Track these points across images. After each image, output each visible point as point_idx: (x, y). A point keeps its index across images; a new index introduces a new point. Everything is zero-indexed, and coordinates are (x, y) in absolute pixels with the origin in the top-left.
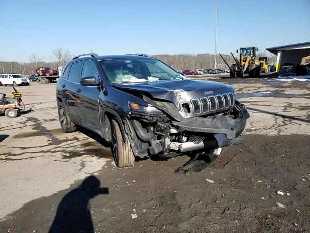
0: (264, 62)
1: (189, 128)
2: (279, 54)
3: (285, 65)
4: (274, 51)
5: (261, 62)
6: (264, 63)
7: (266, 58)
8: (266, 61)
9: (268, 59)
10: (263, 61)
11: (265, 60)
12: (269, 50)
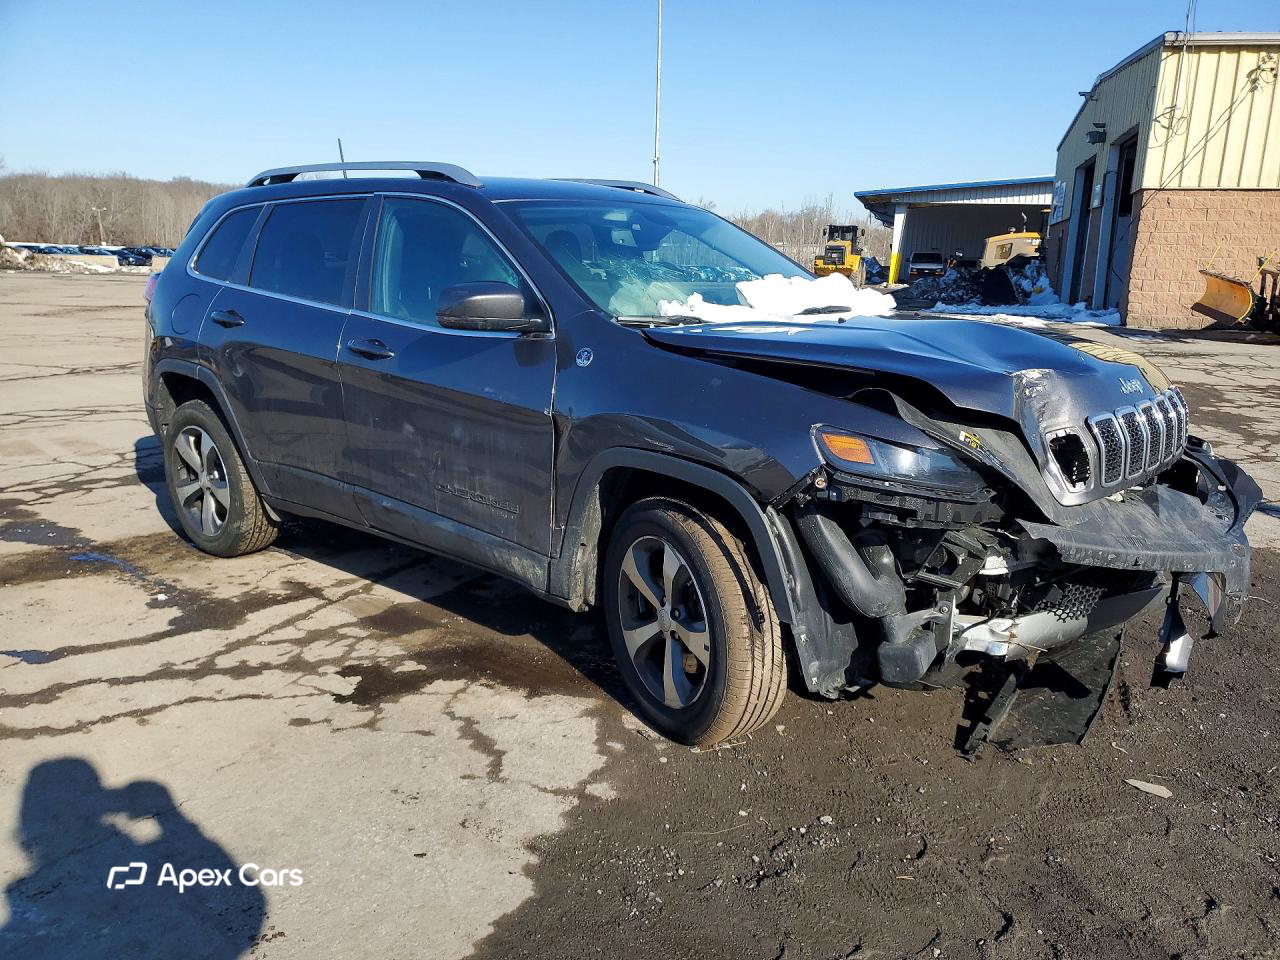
0: (847, 244)
1: (1095, 554)
2: (900, 219)
3: (919, 258)
4: (880, 204)
5: (839, 243)
6: (849, 249)
7: (853, 229)
8: (854, 241)
9: (859, 233)
10: (843, 239)
11: (849, 236)
12: (861, 197)
